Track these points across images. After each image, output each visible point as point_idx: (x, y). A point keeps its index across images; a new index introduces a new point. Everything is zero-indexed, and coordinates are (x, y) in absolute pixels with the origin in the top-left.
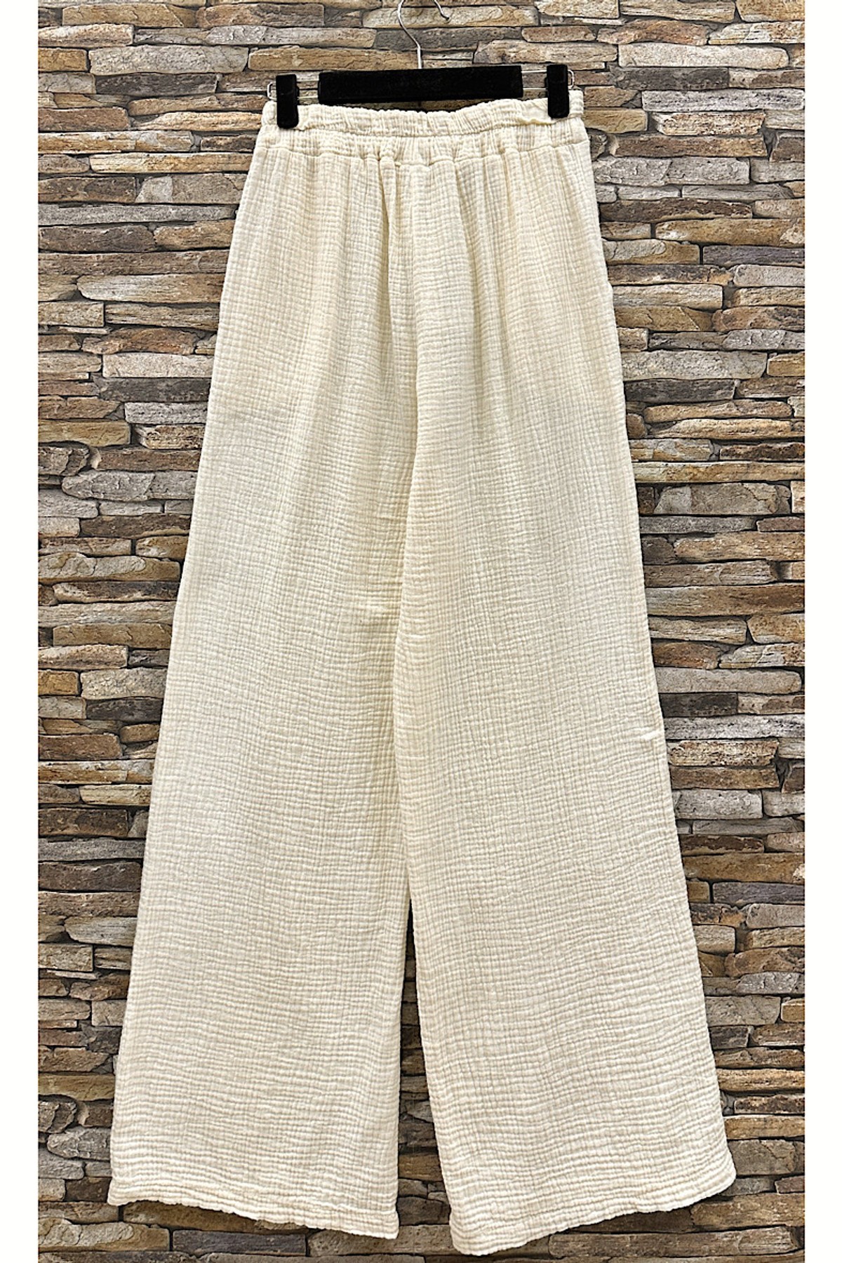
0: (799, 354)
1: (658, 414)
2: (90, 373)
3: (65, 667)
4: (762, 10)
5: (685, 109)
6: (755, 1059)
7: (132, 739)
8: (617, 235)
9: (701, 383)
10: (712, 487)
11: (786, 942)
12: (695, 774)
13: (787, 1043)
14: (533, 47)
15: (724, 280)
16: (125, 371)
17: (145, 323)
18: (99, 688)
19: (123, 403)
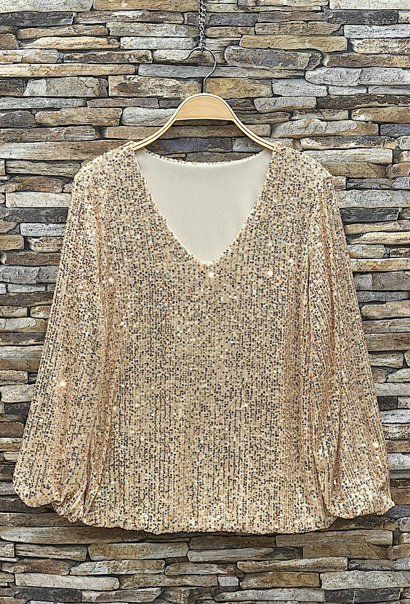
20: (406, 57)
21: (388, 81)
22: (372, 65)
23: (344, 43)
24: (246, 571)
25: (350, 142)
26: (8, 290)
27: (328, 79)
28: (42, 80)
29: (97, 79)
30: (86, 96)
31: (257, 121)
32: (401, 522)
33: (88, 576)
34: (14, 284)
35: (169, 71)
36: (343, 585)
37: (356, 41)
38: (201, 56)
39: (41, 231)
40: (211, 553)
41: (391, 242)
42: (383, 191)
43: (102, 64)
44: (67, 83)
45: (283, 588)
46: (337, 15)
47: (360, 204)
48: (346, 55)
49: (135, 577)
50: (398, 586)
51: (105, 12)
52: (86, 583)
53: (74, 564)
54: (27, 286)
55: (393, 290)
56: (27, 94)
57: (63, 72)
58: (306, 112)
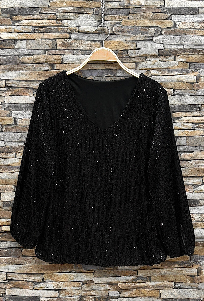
20: (203, 30)
21: (194, 42)
22: (186, 34)
23: (172, 23)
24: (123, 288)
25: (175, 72)
26: (6, 144)
27: (164, 41)
28: (24, 41)
29: (51, 40)
30: (45, 49)
31: (129, 61)
32: (201, 264)
33: (43, 290)
34: (8, 141)
35: (86, 36)
36: (172, 296)
37: (178, 22)
38: (102, 30)
39: (22, 115)
40: (105, 278)
41: (195, 122)
42: (192, 96)
43: (54, 33)
44: (36, 42)
45: (142, 297)
46: (169, 10)
47: (180, 102)
48: (173, 29)
49: (67, 290)
50: (200, 297)
51: (55, 8)
52: (42, 293)
53: (36, 283)
54: (15, 142)
55: (197, 145)
56: (16, 47)
57: (34, 37)
58: (153, 57)
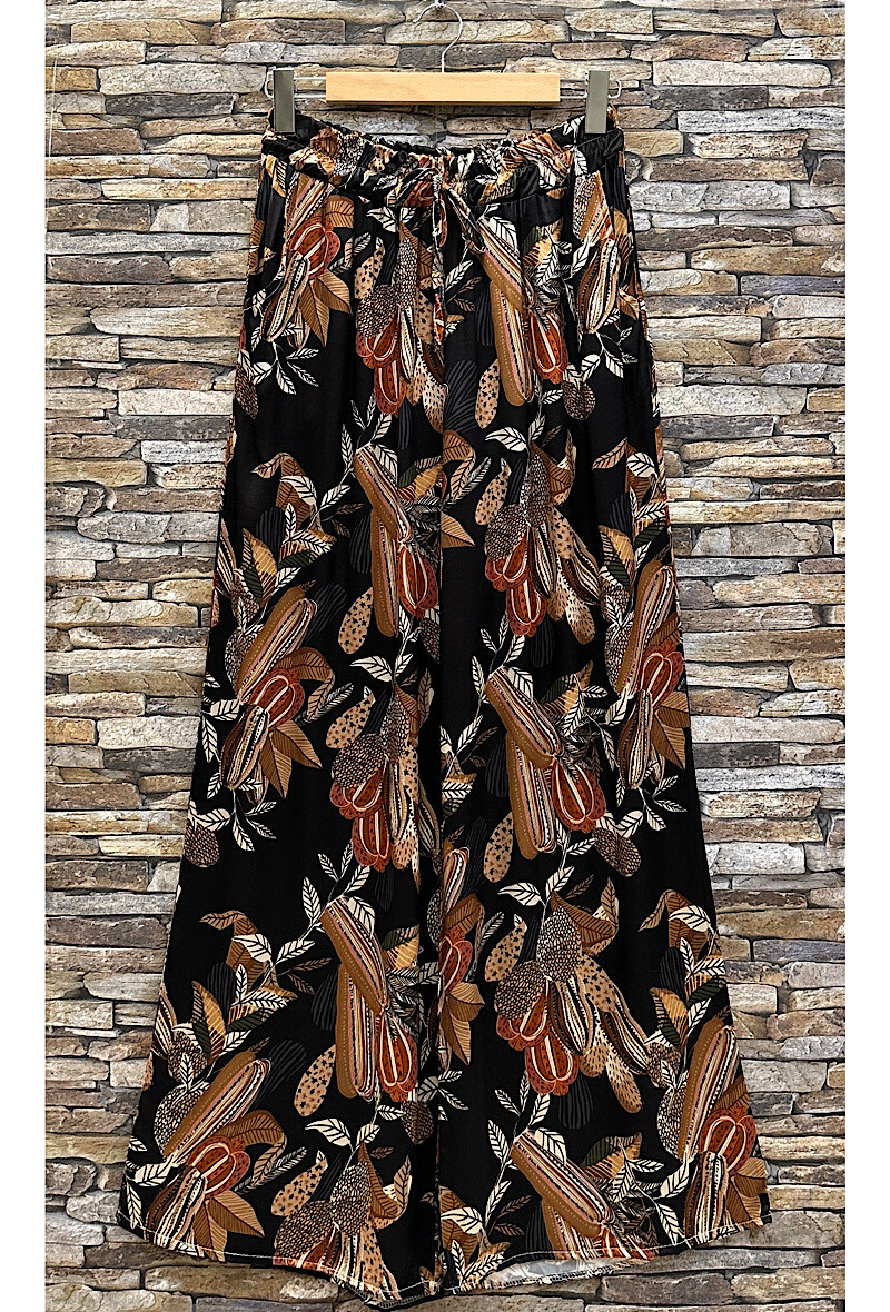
0: (840, 388)
1: (695, 451)
2: (105, 410)
3: (82, 715)
4: (803, 24)
5: (723, 129)
6: (800, 1126)
7: (151, 790)
8: (651, 265)
9: (738, 419)
10: (751, 527)
11: (831, 1004)
12: (733, 827)
13: (833, 1110)
14: (564, 64)
15: (763, 311)
16: (141, 409)
17: (162, 358)
18: (116, 737)
19: (140, 441)
